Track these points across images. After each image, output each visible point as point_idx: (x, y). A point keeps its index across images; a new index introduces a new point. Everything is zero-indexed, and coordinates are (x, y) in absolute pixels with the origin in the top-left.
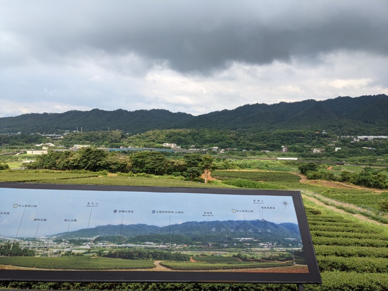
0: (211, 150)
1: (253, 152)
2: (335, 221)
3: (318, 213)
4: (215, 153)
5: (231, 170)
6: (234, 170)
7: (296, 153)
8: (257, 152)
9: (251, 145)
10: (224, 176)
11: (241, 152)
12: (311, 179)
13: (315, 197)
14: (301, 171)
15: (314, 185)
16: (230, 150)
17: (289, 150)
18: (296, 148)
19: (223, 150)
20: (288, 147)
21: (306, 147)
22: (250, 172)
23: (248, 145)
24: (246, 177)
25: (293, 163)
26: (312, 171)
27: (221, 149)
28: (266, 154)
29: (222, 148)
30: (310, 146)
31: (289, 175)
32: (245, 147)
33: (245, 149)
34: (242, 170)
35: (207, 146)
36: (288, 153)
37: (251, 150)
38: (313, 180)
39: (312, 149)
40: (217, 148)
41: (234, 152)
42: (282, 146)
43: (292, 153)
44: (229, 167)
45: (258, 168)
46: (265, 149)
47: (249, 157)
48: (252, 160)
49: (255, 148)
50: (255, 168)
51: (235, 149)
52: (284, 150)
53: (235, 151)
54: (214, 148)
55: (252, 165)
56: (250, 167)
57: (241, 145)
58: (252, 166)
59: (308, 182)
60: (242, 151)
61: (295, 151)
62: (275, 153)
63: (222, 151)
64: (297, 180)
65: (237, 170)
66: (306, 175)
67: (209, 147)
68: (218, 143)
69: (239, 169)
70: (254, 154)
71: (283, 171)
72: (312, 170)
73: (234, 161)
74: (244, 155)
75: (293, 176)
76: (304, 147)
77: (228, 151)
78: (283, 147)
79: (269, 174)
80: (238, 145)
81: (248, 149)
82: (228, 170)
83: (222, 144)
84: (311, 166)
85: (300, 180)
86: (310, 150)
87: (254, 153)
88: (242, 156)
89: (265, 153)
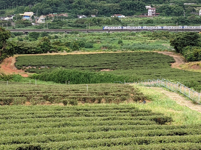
0: (20, 18)
1: (97, 18)
2: (186, 134)
3: (166, 121)
4: (27, 24)
5: (53, 54)
6: (60, 53)
7: (170, 18)
8: (104, 18)
9: (93, 7)
10: (39, 66)
11: (76, 19)
12: (191, 60)
13: (178, 92)
14: (175, 48)
15: (195, 71)
16: (55, 17)
17: (159, 12)
18: (170, 8)
19: (42, 17)
20: (157, 8)
21: (187, 6)
22: (87, 55)
23: (87, 7)
24: (81, 64)
25: (165, 35)
26: (193, 48)
27: (39, 15)
28: (120, 21)
29: (41, 13)
30: (193, 4)
31: (155, 56)
32: (82, 11)
33: (82, 14)
34: (73, 53)
35: (13, 11)
36: (157, 17)
37: (94, 16)
38: (193, 63)
39: (197, 9)
40: (31, 14)
41: (63, 20)
42: (147, 7)
43: (164, 18)
44: (51, 47)
45: (106, 47)
46: (119, 12)
47: (90, 28)
48: (95, 33)
49: (101, 11)
50: (100, 48)
51: (65, 15)
52: (150, 12)
53: (66, 18)
54: (26, 14)
55: (95, 42)
56: (91, 47)
57: (76, 7)
58: (95, 45)
59: (185, 66)
60: (77, 17)
61: (168, 14)
62: (136, 19)
63: (41, 20)
64: (167, 64)
65: (64, 53)
66: (183, 54)
67: (16, 12)
68: (33, 4)
69: (69, 51)
70: (98, 23)
71: (147, 49)
72: (193, 45)
73: (63, 37)
74: (81, 25)
75: (160, 58)
76: (184, 6)
77: (51, 18)
78: (150, 7)
79: (120, 57)
80: (69, 8)
81: (87, 14)
82: (48, 54)
83: (40, 7)
84: (190, 38)
85: (173, 64)
86: (194, 10)
87: (99, 21)
88: (78, 26)
89: (117, 19)
